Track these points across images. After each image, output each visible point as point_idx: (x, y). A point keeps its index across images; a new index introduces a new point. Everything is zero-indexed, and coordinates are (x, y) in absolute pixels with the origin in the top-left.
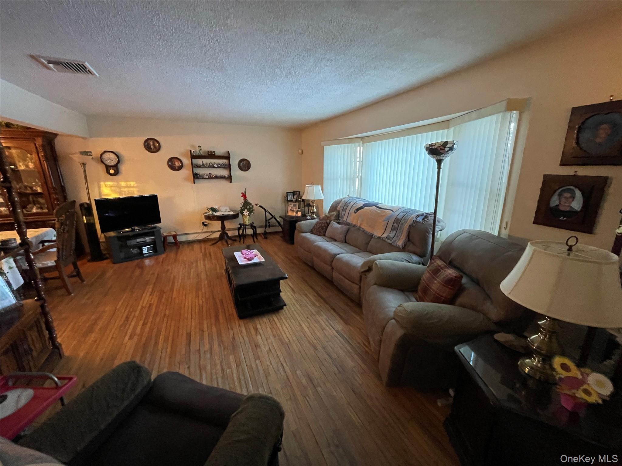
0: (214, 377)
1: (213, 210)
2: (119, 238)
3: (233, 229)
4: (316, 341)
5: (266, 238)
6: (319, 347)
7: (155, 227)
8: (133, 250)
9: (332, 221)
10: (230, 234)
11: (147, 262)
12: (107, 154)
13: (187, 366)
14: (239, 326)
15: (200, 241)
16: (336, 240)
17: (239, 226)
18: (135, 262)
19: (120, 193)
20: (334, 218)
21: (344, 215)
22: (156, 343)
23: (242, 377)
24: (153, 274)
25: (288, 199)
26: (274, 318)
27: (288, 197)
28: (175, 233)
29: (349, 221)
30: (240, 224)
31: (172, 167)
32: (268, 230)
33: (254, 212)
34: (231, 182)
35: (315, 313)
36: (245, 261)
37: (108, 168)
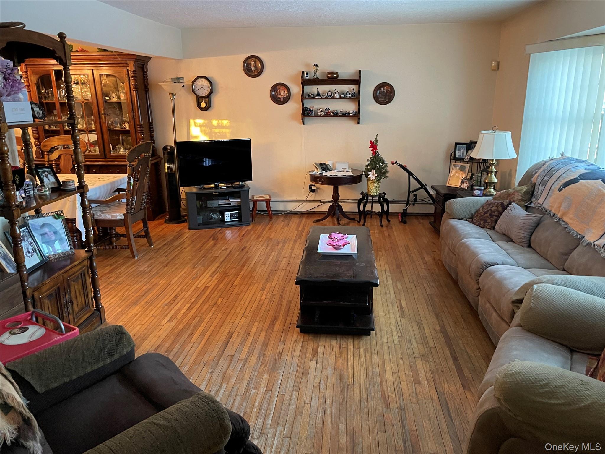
0: (234, 394)
1: (324, 167)
2: (199, 196)
3: (352, 201)
4: (394, 395)
5: (405, 222)
6: (394, 406)
7: (243, 186)
8: (213, 214)
9: (513, 203)
10: (346, 208)
11: (229, 233)
12: (200, 80)
13: (210, 371)
14: (296, 341)
15: (301, 214)
16: (510, 240)
17: (361, 197)
18: (212, 231)
19: (210, 135)
20: (520, 198)
21: (542, 192)
22: (192, 334)
23: (265, 406)
24: (226, 249)
25: (457, 156)
26: (349, 344)
27: (457, 152)
28: (268, 198)
29: (546, 206)
30: (362, 193)
31: (277, 99)
32: (411, 209)
33: (387, 175)
34: (358, 123)
35: (417, 355)
36: (330, 249)
37: (199, 99)
